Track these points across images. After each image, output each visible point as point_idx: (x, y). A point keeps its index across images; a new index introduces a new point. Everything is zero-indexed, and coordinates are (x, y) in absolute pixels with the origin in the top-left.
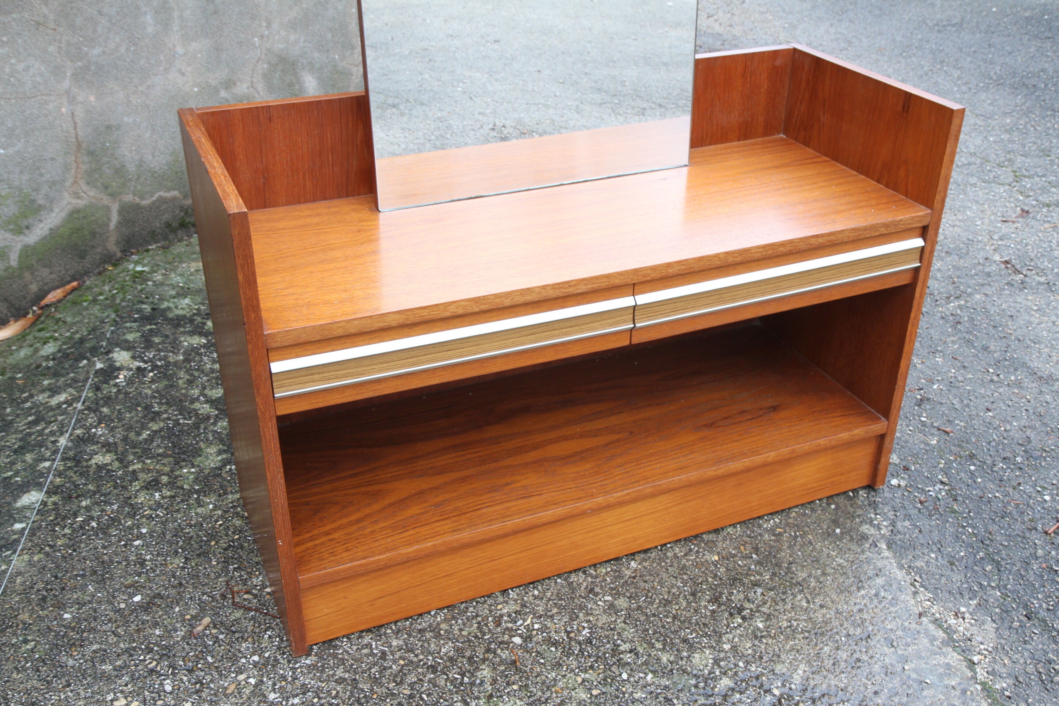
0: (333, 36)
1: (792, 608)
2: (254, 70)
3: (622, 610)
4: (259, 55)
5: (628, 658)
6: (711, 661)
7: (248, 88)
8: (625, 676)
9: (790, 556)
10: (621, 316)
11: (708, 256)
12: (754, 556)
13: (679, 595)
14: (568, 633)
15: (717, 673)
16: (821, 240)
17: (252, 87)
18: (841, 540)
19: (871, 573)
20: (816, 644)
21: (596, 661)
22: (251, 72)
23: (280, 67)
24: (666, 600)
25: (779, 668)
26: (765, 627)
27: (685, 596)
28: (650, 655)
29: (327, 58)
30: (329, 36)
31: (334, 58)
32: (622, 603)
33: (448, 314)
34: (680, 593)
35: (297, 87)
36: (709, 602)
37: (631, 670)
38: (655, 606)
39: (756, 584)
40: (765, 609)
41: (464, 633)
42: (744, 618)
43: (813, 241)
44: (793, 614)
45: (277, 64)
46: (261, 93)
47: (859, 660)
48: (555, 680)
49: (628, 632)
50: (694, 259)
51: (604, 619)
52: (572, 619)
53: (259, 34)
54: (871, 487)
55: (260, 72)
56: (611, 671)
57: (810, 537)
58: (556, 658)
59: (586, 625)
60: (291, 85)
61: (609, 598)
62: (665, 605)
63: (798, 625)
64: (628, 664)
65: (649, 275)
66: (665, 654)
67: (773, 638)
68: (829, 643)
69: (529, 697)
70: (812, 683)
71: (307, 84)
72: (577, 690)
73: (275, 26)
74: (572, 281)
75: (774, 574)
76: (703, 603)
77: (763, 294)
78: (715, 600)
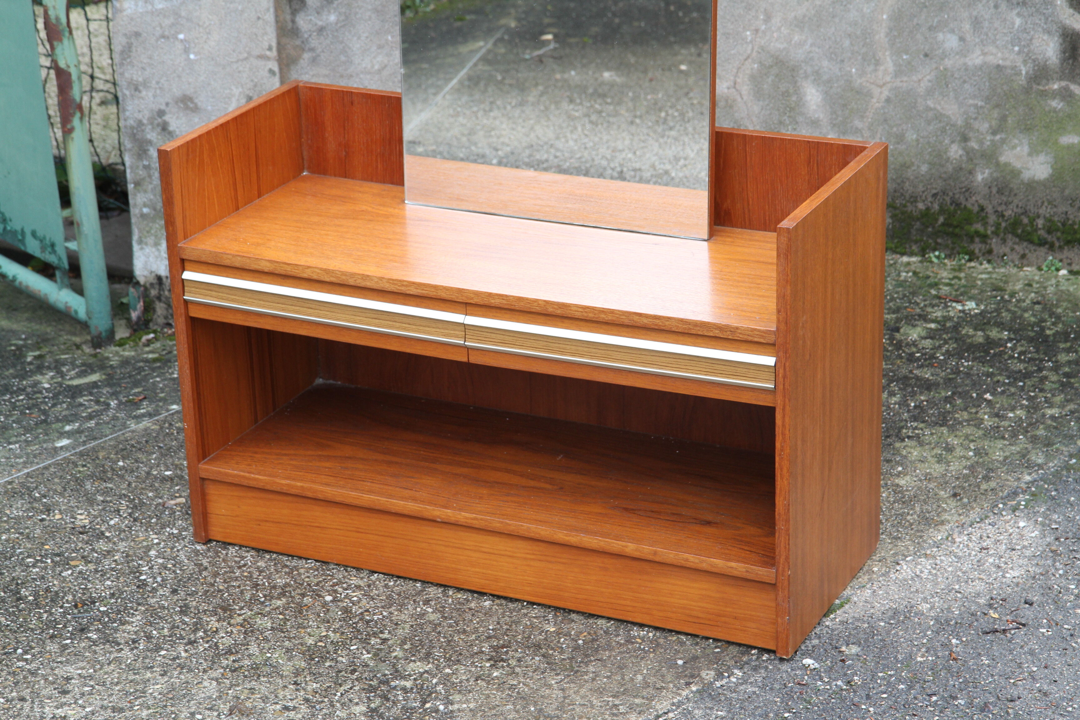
0: (852, 44)
2: (739, 68)
4: (749, 52)
7: (728, 88)
17: (735, 87)
22: (735, 70)
23: (775, 70)
29: (840, 69)
30: (847, 43)
31: (850, 72)
35: (794, 98)
45: (771, 67)
46: (745, 98)
53: (753, 28)
55: (748, 72)
60: (786, 94)
71: (809, 98)
73: (776, 21)
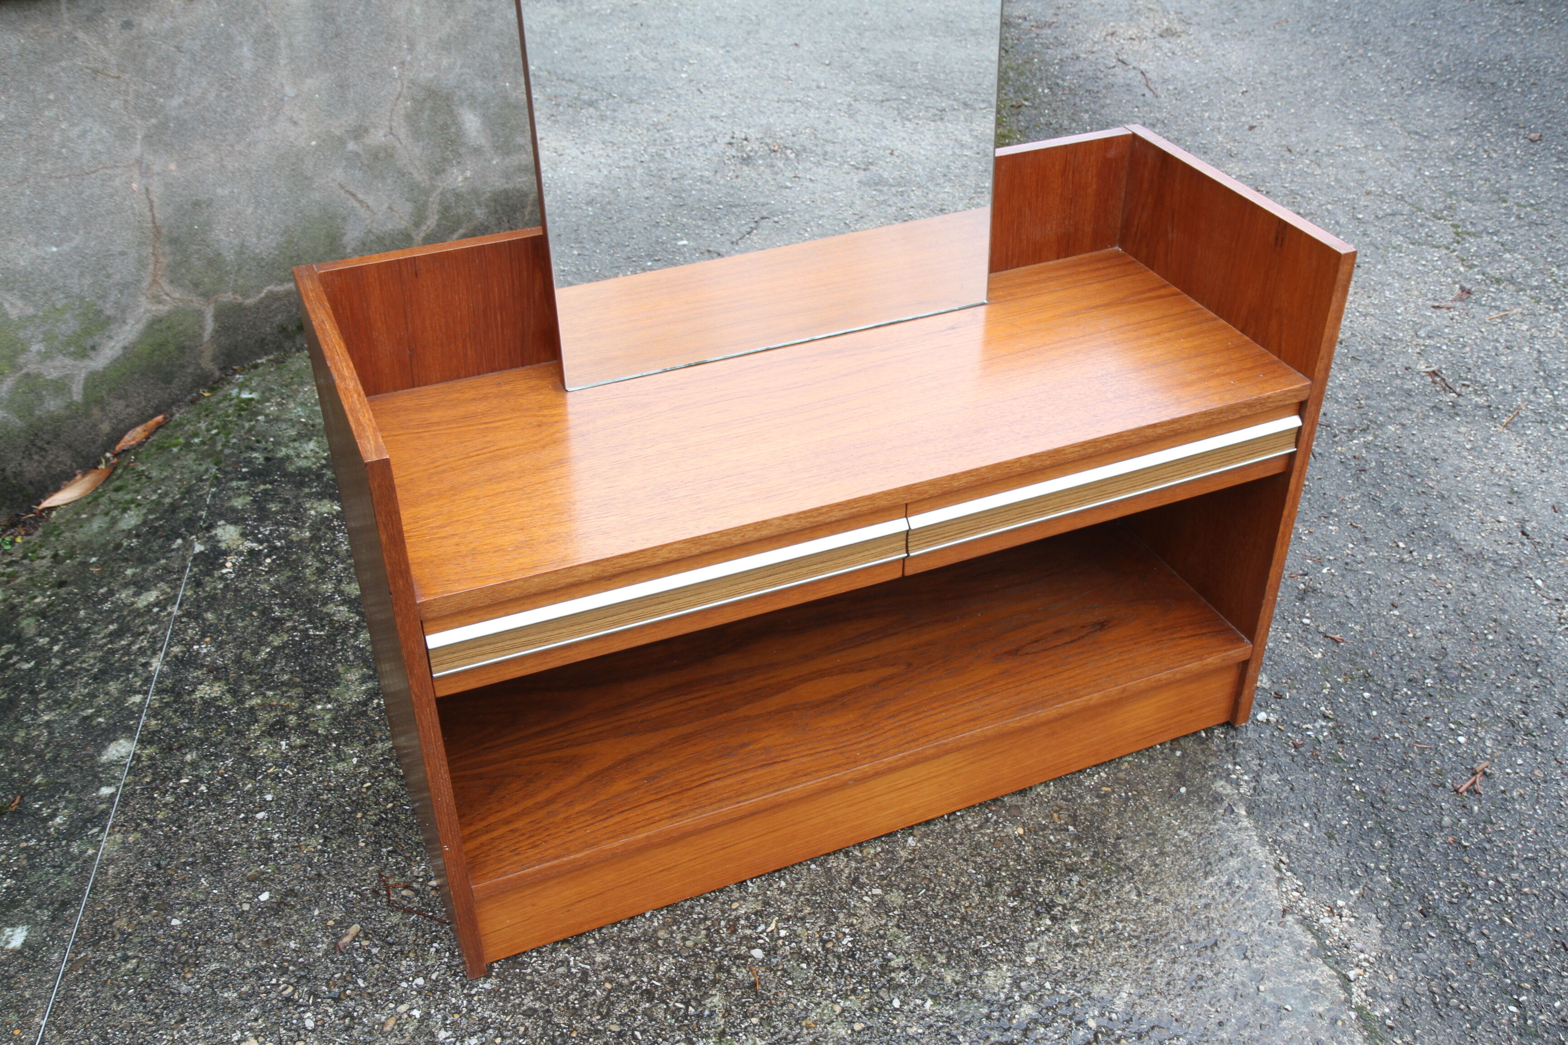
0: (501, 57)
1: (1118, 903)
2: (393, 110)
3: (895, 908)
4: (399, 89)
5: (901, 977)
6: (1008, 981)
7: (385, 136)
8: (896, 1003)
9: (1119, 828)
10: (890, 544)
11: (1006, 463)
12: (1071, 828)
13: (970, 886)
14: (824, 942)
15: (1017, 998)
16: (1159, 431)
17: (392, 133)
18: (1186, 803)
19: (1223, 851)
20: (1146, 956)
21: (860, 983)
22: (388, 114)
23: (429, 104)
24: (953, 894)
25: (1098, 990)
26: (1081, 931)
27: (978, 886)
28: (929, 973)
29: (494, 87)
30: (496, 56)
31: (505, 87)
32: (895, 898)
33: (658, 560)
34: (972, 883)
35: (453, 130)
36: (1008, 896)
37: (905, 994)
38: (938, 902)
39: (1071, 869)
40: (1081, 906)
41: (689, 943)
42: (1053, 918)
43: (1149, 432)
44: (1118, 911)
45: (425, 100)
46: (404, 142)
47: (1201, 978)
48: (806, 1009)
49: (903, 939)
50: (986, 467)
51: (871, 921)
52: (829, 923)
53: (398, 61)
54: (1230, 724)
55: (402, 112)
56: (878, 996)
57: (1146, 798)
58: (807, 979)
59: (847, 931)
60: (445, 127)
61: (878, 891)
62: (951, 900)
63: (1124, 928)
64: (902, 986)
65: (926, 492)
66: (949, 972)
67: (1090, 946)
68: (1164, 954)
69: (773, 1034)
70: (1139, 1010)
71: (468, 125)
72: (834, 1024)
73: (421, 47)
74: (822, 507)
75: (1096, 854)
76: (1002, 898)
77: (1081, 503)
78: (1017, 893)
